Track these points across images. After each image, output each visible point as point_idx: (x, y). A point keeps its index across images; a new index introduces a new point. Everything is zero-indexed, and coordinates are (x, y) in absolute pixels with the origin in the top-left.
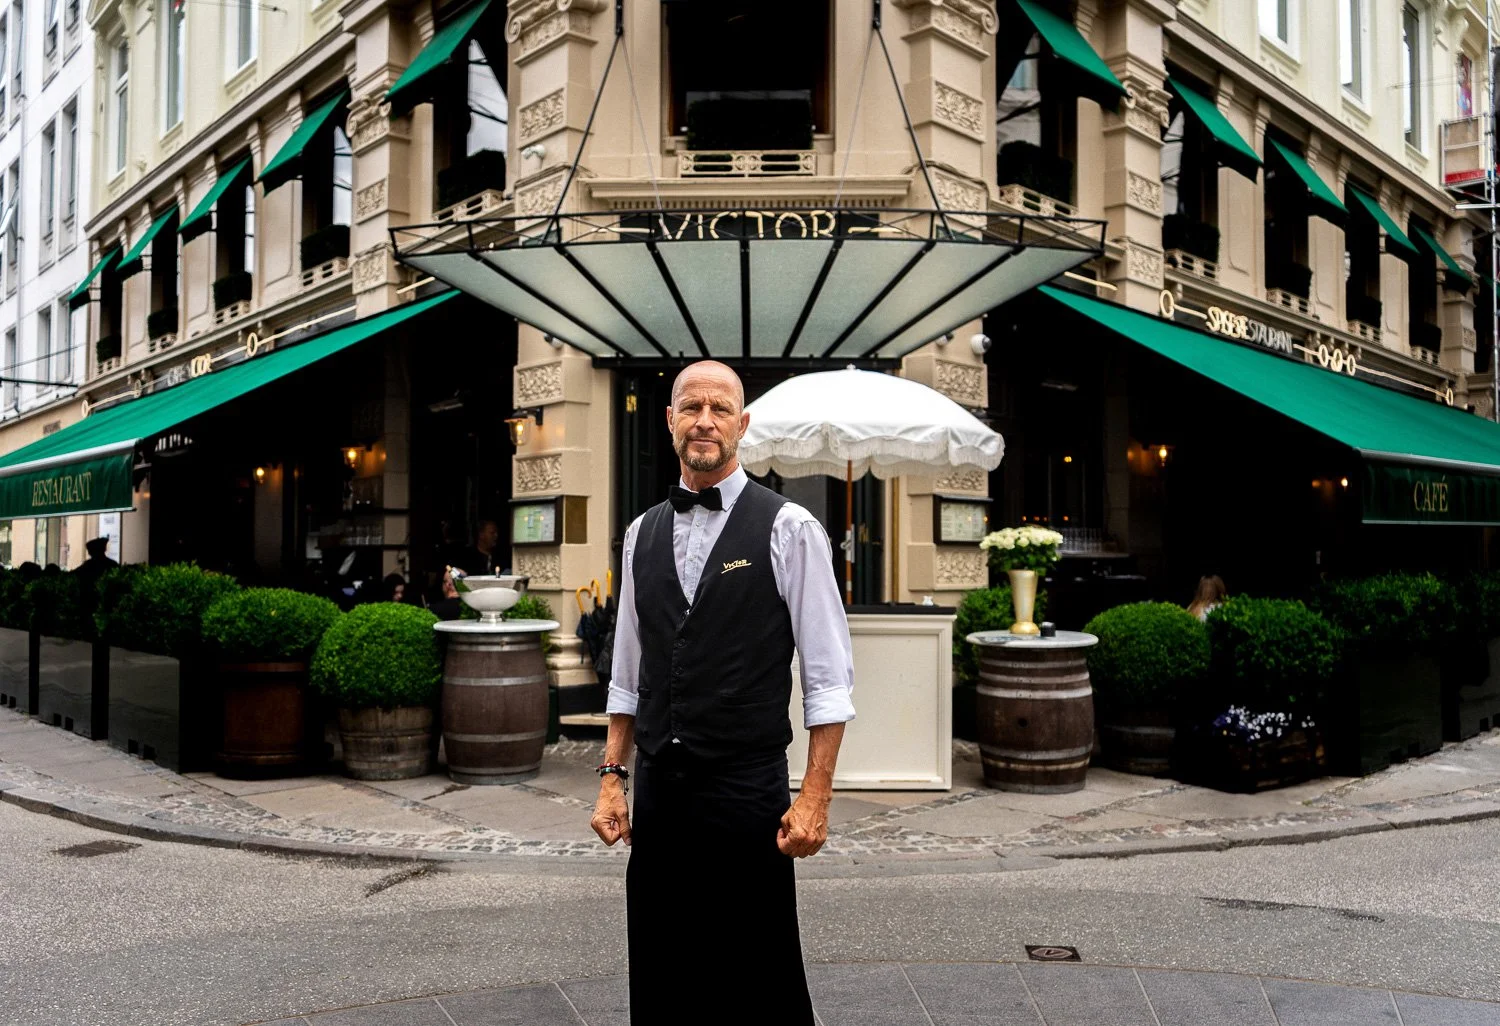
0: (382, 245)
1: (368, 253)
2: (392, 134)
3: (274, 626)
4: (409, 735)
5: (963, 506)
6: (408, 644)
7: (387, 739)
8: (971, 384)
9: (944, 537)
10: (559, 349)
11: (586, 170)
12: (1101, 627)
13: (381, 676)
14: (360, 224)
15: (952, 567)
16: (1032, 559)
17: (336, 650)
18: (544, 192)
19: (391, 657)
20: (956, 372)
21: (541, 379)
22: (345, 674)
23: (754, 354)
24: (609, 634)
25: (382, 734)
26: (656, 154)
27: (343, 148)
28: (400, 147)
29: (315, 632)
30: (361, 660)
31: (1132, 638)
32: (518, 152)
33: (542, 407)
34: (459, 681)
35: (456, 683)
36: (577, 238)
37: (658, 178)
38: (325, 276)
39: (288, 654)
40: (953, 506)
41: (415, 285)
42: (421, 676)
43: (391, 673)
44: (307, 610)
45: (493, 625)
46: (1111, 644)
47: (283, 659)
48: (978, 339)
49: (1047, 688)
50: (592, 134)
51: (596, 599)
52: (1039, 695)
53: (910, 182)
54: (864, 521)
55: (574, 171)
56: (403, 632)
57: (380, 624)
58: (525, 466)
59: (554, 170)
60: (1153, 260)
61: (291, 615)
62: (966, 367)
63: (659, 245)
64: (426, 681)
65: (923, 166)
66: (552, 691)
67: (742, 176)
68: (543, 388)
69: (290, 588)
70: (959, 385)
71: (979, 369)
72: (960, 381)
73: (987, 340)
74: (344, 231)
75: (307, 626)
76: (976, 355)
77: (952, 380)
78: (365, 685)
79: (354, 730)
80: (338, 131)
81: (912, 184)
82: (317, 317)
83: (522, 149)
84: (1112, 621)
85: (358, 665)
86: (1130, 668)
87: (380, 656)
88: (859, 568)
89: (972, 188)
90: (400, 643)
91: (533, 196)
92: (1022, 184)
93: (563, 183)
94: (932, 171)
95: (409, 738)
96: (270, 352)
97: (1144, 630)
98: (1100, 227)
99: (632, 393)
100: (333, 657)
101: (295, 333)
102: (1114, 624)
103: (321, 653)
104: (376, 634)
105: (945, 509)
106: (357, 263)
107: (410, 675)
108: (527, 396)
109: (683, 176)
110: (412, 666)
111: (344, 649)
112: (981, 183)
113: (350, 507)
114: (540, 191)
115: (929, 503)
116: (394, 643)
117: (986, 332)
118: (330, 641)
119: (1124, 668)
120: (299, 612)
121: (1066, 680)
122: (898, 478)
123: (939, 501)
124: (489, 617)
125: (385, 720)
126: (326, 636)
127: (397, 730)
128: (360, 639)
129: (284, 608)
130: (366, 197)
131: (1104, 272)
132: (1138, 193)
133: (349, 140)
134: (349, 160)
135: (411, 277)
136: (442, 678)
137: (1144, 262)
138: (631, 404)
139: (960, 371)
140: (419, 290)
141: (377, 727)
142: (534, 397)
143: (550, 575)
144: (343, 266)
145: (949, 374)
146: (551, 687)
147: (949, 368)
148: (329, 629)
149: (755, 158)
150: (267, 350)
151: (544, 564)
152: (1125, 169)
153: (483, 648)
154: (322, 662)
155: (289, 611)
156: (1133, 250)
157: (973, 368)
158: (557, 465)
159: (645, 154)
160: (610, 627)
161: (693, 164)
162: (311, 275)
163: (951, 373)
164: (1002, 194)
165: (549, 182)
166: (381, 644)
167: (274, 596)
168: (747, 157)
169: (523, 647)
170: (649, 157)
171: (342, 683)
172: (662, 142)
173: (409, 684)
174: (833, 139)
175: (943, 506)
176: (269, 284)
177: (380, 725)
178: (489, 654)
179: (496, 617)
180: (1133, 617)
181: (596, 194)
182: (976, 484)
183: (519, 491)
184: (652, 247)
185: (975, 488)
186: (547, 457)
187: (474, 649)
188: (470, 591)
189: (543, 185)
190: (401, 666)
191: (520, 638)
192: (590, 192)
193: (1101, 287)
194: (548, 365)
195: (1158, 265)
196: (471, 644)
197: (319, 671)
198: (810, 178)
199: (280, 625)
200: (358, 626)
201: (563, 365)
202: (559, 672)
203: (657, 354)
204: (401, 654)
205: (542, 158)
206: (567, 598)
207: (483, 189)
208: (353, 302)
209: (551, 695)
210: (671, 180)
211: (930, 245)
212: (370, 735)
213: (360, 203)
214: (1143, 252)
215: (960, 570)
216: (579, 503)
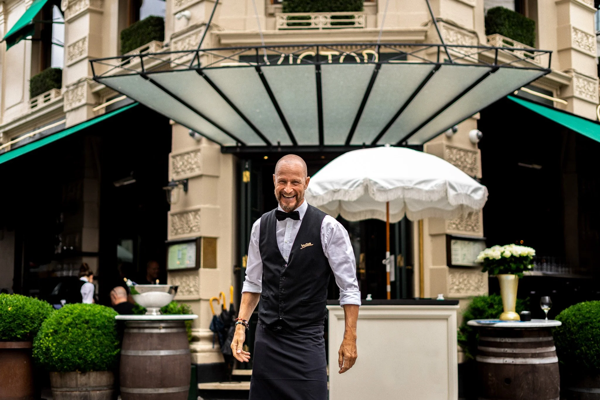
0: (83, 79)
1: (74, 85)
2: (92, 8)
3: (10, 317)
4: (98, 390)
5: (466, 242)
6: (98, 328)
7: (83, 393)
8: (470, 162)
9: (454, 263)
10: (199, 141)
11: (217, 26)
12: (565, 318)
13: (80, 349)
14: (69, 66)
15: (460, 283)
16: (513, 266)
17: (51, 333)
18: (190, 41)
19: (86, 337)
20: (460, 154)
21: (187, 161)
22: (56, 348)
23: (327, 142)
24: (232, 328)
25: (80, 389)
26: (262, 15)
27: (59, 18)
28: (97, 17)
29: (37, 322)
30: (67, 339)
31: (587, 324)
32: (173, 16)
33: (187, 180)
34: (132, 353)
35: (130, 354)
36: (211, 64)
37: (264, 31)
38: (45, 101)
39: (19, 336)
40: (459, 242)
41: (105, 105)
42: (106, 350)
43: (86, 348)
44: (32, 308)
45: (155, 315)
46: (572, 329)
47: (15, 339)
48: (474, 133)
49: (524, 356)
50: (220, 4)
51: (223, 306)
52: (519, 361)
53: (426, 32)
54: (400, 252)
55: (208, 26)
56: (95, 320)
57: (80, 316)
58: (176, 219)
59: (196, 27)
60: (591, 84)
61: (21, 310)
62: (466, 151)
63: (263, 68)
64: (110, 354)
65: (435, 21)
66: (194, 366)
67: (318, 29)
68: (188, 167)
69: (21, 294)
70: (462, 162)
71: (475, 153)
72: (462, 160)
73: (480, 133)
74: (59, 72)
75: (32, 318)
76: (473, 144)
77: (457, 159)
78: (69, 355)
79: (62, 387)
80: (55, 9)
81: (429, 33)
82: (39, 128)
83: (176, 14)
84: (573, 313)
85: (65, 342)
86: (586, 345)
87: (79, 336)
88: (398, 283)
89: (468, 36)
90: (93, 328)
91: (182, 44)
92: (501, 34)
93: (202, 34)
94: (441, 25)
95: (98, 392)
96: (8, 152)
97: (595, 319)
98: (548, 54)
99: (247, 169)
100: (49, 337)
101: (25, 139)
102: (574, 315)
103: (41, 335)
104: (77, 322)
105: (454, 243)
106: (67, 92)
107: (99, 349)
108: (178, 173)
109: (280, 29)
110: (101, 343)
111: (56, 332)
112: (474, 33)
113: (60, 251)
114: (187, 41)
115: (443, 240)
116: (89, 328)
117: (479, 128)
118: (47, 327)
119: (582, 346)
120: (26, 308)
121: (538, 350)
122: (422, 221)
123: (450, 238)
124: (152, 312)
125: (82, 379)
126: (44, 325)
127: (90, 387)
128: (67, 326)
129: (17, 306)
130: (74, 48)
131: (559, 93)
132: (579, 41)
133: (63, 13)
134: (63, 26)
135: (103, 99)
136: (120, 352)
137: (585, 86)
138: (246, 176)
139: (462, 153)
140: (107, 107)
141: (77, 385)
142: (182, 173)
143: (192, 289)
144: (57, 95)
145: (455, 155)
146: (192, 364)
147: (455, 151)
148: (46, 320)
149: (326, 17)
150: (6, 150)
151: (188, 282)
152: (570, 26)
153: (147, 331)
154: (41, 341)
155: (20, 308)
156: (578, 77)
157: (471, 152)
158: (197, 216)
159: (255, 16)
160: (232, 324)
161: (285, 21)
162: (36, 101)
163: (456, 154)
164: (488, 41)
165: (193, 34)
166: (80, 329)
167: (11, 298)
168: (321, 17)
169: (174, 330)
170: (258, 18)
171: (54, 354)
172: (266, 8)
173: (98, 355)
174: (376, 6)
175: (453, 242)
176: (8, 109)
177: (79, 383)
178: (151, 334)
179: (156, 312)
180: (588, 310)
181: (224, 41)
182: (475, 228)
183: (172, 235)
184: (258, 69)
185: (474, 230)
186: (191, 211)
187: (142, 331)
188: (139, 294)
189: (189, 36)
190: (93, 343)
191: (172, 325)
192: (219, 41)
193: (557, 102)
194: (192, 152)
195: (595, 88)
196: (140, 328)
197: (39, 347)
198: (361, 30)
199: (14, 317)
200: (65, 317)
201: (202, 151)
202: (198, 354)
203: (263, 144)
204: (93, 335)
205: (189, 19)
206: (203, 305)
207: (150, 41)
208: (64, 118)
209: (192, 369)
210: (271, 32)
211: (438, 67)
212: (72, 390)
213: (69, 53)
214: (584, 80)
215: (465, 285)
216: (212, 242)
